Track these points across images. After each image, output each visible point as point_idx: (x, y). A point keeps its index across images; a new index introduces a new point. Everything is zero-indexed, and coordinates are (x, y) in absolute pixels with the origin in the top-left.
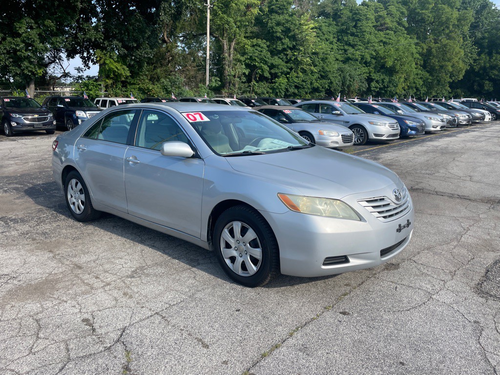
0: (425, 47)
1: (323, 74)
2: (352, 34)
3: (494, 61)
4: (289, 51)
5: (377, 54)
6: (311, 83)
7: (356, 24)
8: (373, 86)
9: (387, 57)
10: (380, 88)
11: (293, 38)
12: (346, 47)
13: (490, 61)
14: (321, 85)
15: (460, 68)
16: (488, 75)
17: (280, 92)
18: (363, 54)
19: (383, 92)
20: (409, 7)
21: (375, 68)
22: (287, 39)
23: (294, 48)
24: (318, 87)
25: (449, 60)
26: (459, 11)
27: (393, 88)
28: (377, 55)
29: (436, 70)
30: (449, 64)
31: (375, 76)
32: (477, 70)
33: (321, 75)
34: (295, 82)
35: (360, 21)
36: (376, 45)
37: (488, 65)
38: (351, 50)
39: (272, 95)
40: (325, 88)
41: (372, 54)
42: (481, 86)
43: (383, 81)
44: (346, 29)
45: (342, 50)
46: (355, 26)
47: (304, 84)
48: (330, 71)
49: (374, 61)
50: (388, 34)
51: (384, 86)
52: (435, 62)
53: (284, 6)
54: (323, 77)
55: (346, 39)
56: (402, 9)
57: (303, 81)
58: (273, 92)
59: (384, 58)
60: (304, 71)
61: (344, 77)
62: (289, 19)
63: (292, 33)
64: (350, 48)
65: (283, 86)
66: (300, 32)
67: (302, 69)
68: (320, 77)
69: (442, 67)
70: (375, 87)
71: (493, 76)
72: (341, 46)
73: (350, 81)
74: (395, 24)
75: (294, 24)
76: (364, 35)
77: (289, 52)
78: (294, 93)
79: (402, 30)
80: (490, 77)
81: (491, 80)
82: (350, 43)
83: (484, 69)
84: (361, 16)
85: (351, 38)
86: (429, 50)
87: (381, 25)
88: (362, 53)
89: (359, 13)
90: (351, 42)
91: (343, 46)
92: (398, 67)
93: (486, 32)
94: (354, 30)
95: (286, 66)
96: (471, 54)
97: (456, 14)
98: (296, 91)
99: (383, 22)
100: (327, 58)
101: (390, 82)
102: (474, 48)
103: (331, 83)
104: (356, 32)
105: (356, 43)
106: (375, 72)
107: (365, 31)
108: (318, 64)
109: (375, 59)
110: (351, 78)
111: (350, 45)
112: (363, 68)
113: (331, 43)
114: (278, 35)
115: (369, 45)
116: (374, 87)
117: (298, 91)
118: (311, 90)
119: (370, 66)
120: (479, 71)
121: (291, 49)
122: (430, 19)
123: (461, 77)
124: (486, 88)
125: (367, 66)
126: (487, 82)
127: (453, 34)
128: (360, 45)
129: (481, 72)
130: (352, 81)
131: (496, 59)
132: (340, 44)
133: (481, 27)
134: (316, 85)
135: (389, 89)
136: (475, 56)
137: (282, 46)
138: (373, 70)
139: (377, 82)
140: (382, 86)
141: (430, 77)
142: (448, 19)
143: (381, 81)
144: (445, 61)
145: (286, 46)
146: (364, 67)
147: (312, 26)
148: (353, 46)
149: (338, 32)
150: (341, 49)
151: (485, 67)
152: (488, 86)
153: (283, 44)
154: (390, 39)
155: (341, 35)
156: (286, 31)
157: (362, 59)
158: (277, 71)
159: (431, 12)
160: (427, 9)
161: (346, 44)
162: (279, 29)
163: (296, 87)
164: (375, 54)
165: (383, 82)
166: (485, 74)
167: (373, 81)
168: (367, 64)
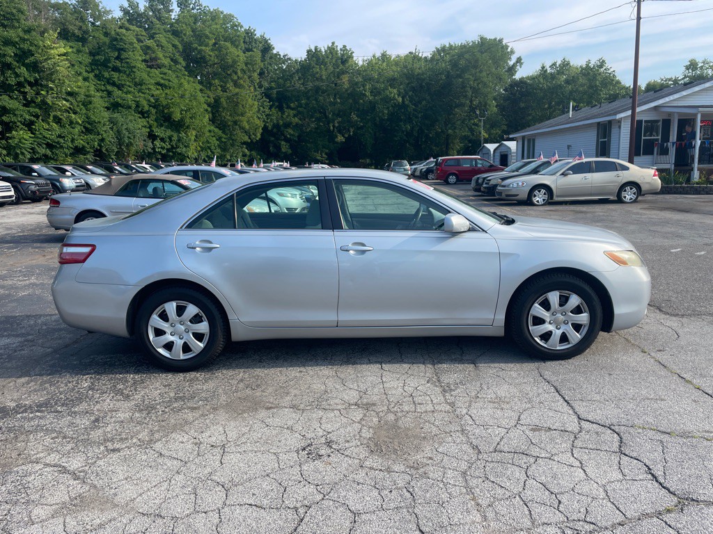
0: (212, 96)
1: (87, 125)
2: (115, 69)
3: (287, 117)
4: (28, 87)
5: (157, 100)
6: (73, 141)
7: (119, 54)
8: (158, 145)
9: (171, 105)
10: (168, 150)
11: (34, 67)
12: (109, 88)
13: (282, 117)
14: (88, 144)
15: (257, 125)
16: (283, 135)
17: (23, 154)
18: (138, 99)
19: (171, 154)
20: (183, 40)
21: (156, 120)
22: (22, 68)
23: (35, 84)
24: (84, 147)
25: (242, 115)
26: (244, 53)
27: (184, 149)
28: (156, 102)
29: (229, 126)
30: (244, 119)
31: (159, 132)
32: (270, 128)
33: (85, 127)
34: (47, 138)
35: (125, 51)
36: (152, 87)
37: (281, 122)
38: (117, 92)
39: (7, 158)
40: (94, 147)
41: (149, 101)
42: (278, 148)
43: (170, 138)
44: (105, 60)
45: (103, 91)
46: (117, 58)
47: (62, 141)
48: (100, 122)
49: (153, 111)
50: (165, 74)
51: (172, 146)
52: (227, 116)
53: (13, 14)
54: (87, 131)
55: (106, 75)
56: (173, 41)
57: (60, 136)
58: (8, 155)
59: (168, 106)
60: (58, 120)
61: (118, 131)
62: (26, 37)
63: (32, 59)
64: (115, 89)
65: (28, 144)
66: (46, 59)
67: (55, 117)
68: (84, 130)
69: (235, 123)
70: (161, 148)
71: (288, 136)
72: (100, 85)
73: (129, 137)
74: (169, 60)
75: (36, 46)
76: (134, 72)
77: (28, 89)
78: (45, 155)
79: (181, 70)
80: (285, 137)
81: (287, 140)
82: (114, 81)
83: (276, 126)
84: (125, 44)
85: (116, 75)
86: (217, 100)
87: (152, 59)
88: (136, 97)
89: (121, 39)
90: (116, 80)
91: (104, 85)
92: (188, 121)
93: (272, 82)
94: (118, 64)
95: (29, 111)
96: (263, 108)
97: (242, 57)
98: (49, 152)
99: (153, 55)
100: (90, 103)
101: (179, 140)
102: (265, 101)
103: (103, 140)
104: (121, 67)
105: (123, 83)
106: (157, 127)
107: (135, 67)
108: (79, 110)
109: (154, 107)
110: (129, 133)
111: (114, 84)
112: (140, 120)
113: (85, 79)
114: (9, 60)
115: (144, 87)
116: (159, 148)
117: (53, 153)
118: (72, 151)
119: (148, 117)
120: (272, 130)
121: (30, 84)
122: (212, 58)
123: (259, 136)
124: (283, 150)
125: (144, 117)
126: (283, 143)
127: (241, 82)
128: (130, 86)
129: (275, 130)
130: (132, 137)
131: (289, 115)
132: (99, 82)
133: (267, 75)
134: (80, 142)
135: (178, 150)
136: (267, 110)
137: (15, 78)
138: (155, 124)
139: (162, 140)
140: (169, 147)
141: (224, 136)
142: (235, 62)
143: (168, 140)
144: (238, 115)
145: (22, 79)
146: (140, 118)
147: (63, 50)
148: (120, 87)
149: (91, 64)
150: (101, 90)
151: (278, 124)
152: (285, 147)
153: (17, 75)
154: (169, 81)
155: (98, 69)
156: (22, 56)
157: (137, 106)
158: (14, 119)
159: (212, 50)
160: (207, 45)
161: (109, 83)
162: (10, 51)
163: (49, 146)
164: (154, 101)
165: (171, 140)
166: (279, 133)
167: (157, 139)
168: (144, 114)
